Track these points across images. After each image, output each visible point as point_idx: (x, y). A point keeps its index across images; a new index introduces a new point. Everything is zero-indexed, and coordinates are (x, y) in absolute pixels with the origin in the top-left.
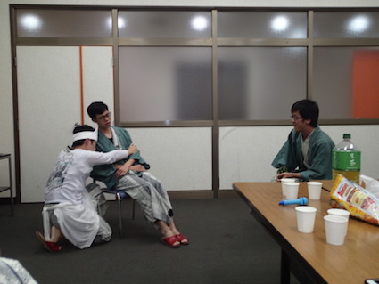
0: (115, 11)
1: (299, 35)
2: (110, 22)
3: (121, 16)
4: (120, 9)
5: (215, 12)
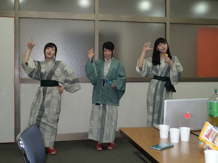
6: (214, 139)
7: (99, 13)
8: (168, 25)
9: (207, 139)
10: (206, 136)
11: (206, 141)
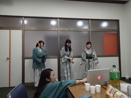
0: (23, 18)
1: (86, 27)
2: (21, 22)
3: (25, 20)
4: (25, 17)
5: (58, 19)
6: (114, 95)
7: (60, 27)
8: (90, 32)
9: (110, 94)
10: (109, 92)
11: (109, 95)
